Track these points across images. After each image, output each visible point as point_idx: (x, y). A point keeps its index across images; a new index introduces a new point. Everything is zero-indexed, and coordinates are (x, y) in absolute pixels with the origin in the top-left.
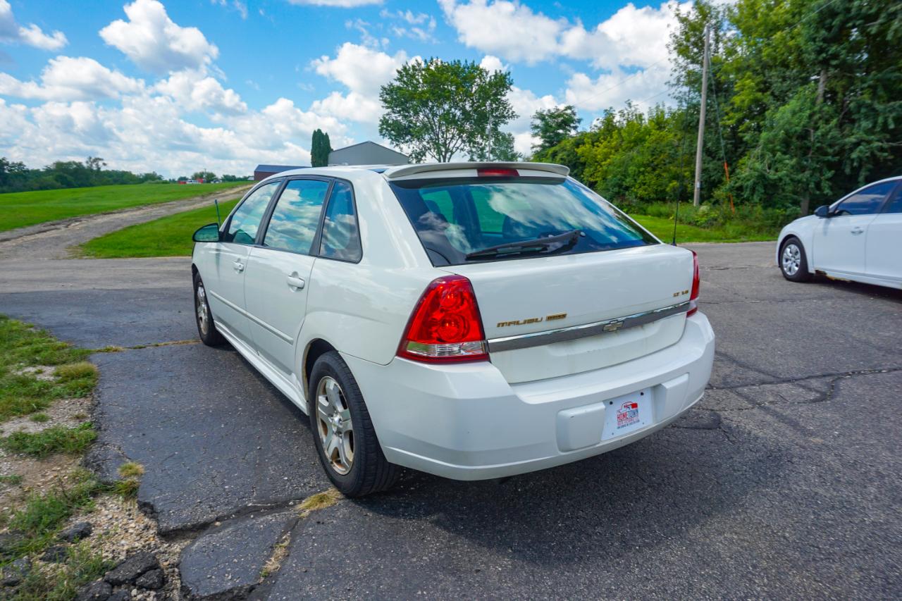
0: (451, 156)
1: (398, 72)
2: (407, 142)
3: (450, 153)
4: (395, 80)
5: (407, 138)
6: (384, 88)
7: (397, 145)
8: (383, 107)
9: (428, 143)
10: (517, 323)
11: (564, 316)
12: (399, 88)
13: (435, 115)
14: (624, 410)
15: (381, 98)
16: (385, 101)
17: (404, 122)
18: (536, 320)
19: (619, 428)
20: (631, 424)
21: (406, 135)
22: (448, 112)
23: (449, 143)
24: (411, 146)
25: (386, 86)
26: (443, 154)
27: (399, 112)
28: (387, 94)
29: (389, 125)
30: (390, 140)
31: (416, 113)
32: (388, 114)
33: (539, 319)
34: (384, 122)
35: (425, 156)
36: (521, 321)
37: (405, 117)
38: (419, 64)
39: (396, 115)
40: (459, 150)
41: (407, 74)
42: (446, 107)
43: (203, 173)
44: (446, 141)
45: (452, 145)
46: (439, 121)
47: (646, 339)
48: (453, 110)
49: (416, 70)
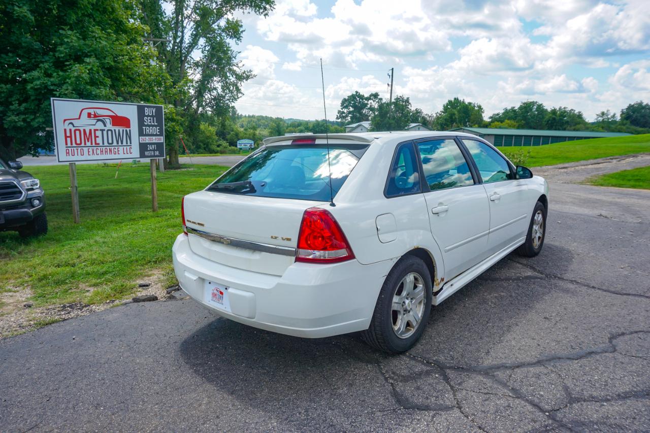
11: (203, 225)
19: (212, 300)
20: (218, 302)
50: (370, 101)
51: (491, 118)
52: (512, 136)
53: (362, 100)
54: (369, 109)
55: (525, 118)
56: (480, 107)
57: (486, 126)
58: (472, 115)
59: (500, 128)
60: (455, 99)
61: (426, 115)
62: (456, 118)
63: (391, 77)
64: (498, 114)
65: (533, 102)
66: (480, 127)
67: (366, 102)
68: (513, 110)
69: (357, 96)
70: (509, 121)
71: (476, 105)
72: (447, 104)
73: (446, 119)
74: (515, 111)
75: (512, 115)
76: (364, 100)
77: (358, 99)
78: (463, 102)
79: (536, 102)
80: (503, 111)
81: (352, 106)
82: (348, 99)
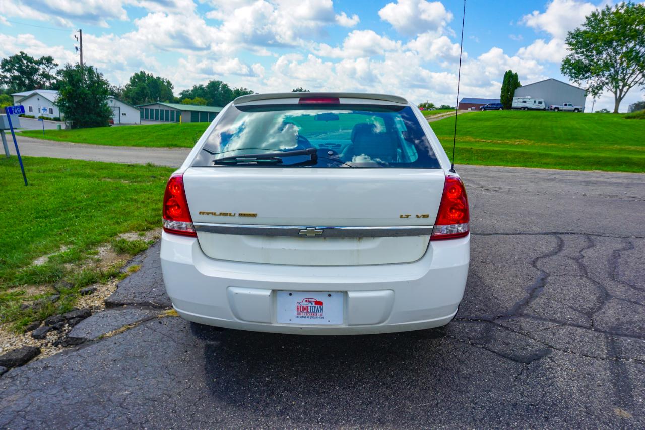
0: (628, 89)
1: (587, 18)
2: (586, 78)
3: (627, 87)
4: (582, 25)
5: (587, 75)
6: (570, 34)
7: (576, 81)
8: (567, 49)
9: (607, 78)
10: (214, 214)
11: (255, 216)
12: (585, 32)
13: (617, 53)
14: (305, 304)
15: (567, 42)
16: (570, 44)
17: (586, 62)
18: (230, 215)
19: (298, 317)
20: (312, 317)
21: (586, 72)
22: (632, 50)
23: (629, 78)
24: (589, 82)
25: (573, 32)
26: (621, 87)
27: (582, 53)
28: (573, 38)
29: (571, 64)
30: (570, 77)
31: (599, 53)
32: (570, 56)
33: (233, 214)
34: (567, 61)
35: (602, 90)
36: (218, 213)
37: (587, 56)
38: (608, 9)
39: (579, 55)
40: (637, 84)
41: (596, 19)
42: (631, 45)
43: (426, 104)
44: (625, 76)
45: (631, 80)
46: (621, 59)
47: (358, 251)
48: (638, 47)
49: (605, 15)
50: (42, 66)
51: (182, 94)
52: (198, 112)
53: (31, 63)
54: (41, 75)
55: (213, 96)
56: (169, 83)
57: (178, 102)
58: (162, 90)
59: (192, 104)
60: (141, 72)
61: (114, 87)
62: (147, 92)
63: (79, 39)
64: (188, 91)
65: (218, 82)
66: (171, 102)
67: (37, 66)
68: (201, 87)
69: (23, 57)
70: (199, 99)
71: (165, 80)
72: (134, 77)
73: (137, 93)
74: (203, 88)
75: (201, 92)
76: (34, 64)
77: (25, 62)
78: (152, 77)
79: (221, 82)
80: (192, 88)
81: (16, 70)
82: (10, 61)
